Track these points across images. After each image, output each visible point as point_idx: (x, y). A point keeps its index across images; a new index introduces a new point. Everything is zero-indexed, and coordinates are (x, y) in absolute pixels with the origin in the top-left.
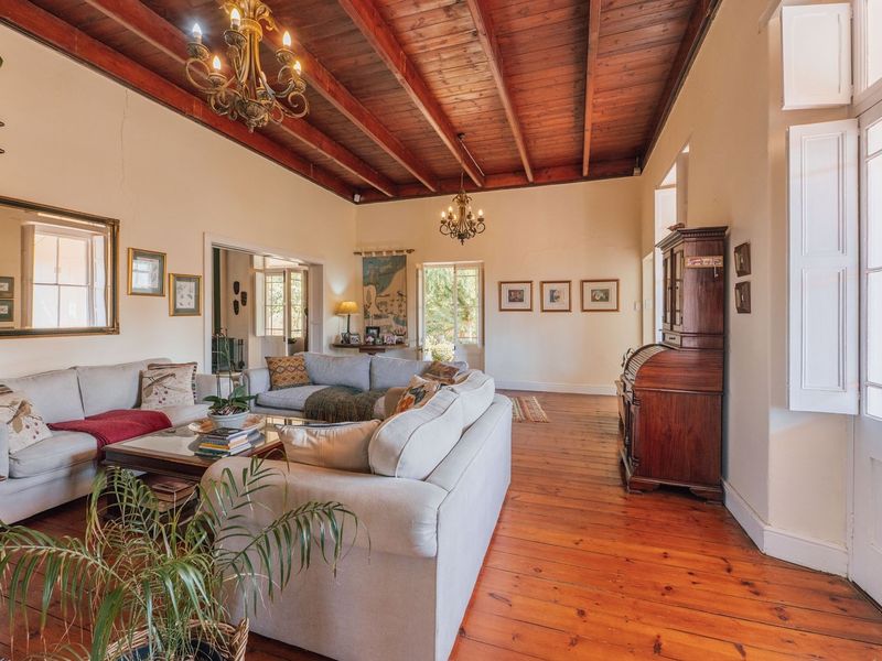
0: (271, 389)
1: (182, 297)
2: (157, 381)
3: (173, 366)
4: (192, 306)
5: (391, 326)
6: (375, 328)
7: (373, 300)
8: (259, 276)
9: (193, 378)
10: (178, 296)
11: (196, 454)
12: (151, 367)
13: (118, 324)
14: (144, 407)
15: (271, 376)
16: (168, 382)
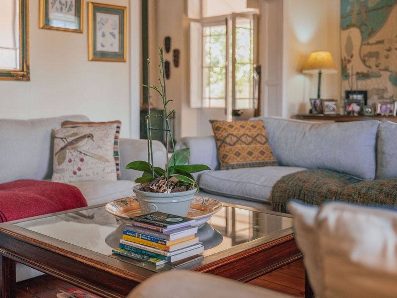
0: (218, 168)
1: (103, 35)
2: (71, 143)
3: (90, 124)
4: (116, 49)
5: (385, 90)
6: (360, 92)
7: (356, 52)
8: (195, 27)
9: (116, 143)
10: (99, 34)
11: (115, 254)
12: (65, 124)
13: (28, 68)
14: (56, 178)
15: (218, 148)
16: (84, 145)
